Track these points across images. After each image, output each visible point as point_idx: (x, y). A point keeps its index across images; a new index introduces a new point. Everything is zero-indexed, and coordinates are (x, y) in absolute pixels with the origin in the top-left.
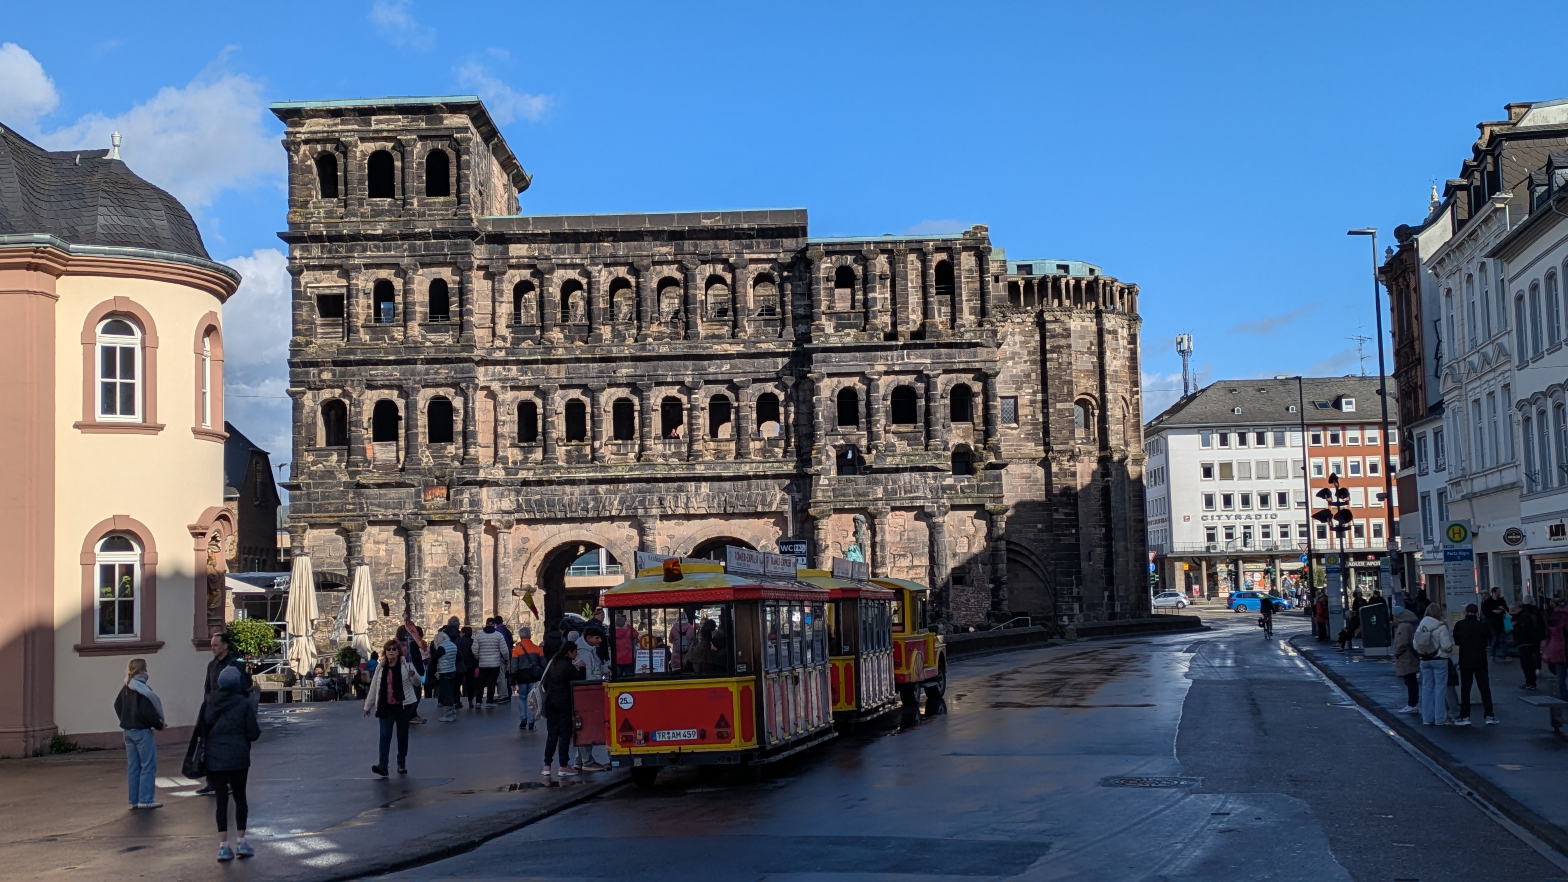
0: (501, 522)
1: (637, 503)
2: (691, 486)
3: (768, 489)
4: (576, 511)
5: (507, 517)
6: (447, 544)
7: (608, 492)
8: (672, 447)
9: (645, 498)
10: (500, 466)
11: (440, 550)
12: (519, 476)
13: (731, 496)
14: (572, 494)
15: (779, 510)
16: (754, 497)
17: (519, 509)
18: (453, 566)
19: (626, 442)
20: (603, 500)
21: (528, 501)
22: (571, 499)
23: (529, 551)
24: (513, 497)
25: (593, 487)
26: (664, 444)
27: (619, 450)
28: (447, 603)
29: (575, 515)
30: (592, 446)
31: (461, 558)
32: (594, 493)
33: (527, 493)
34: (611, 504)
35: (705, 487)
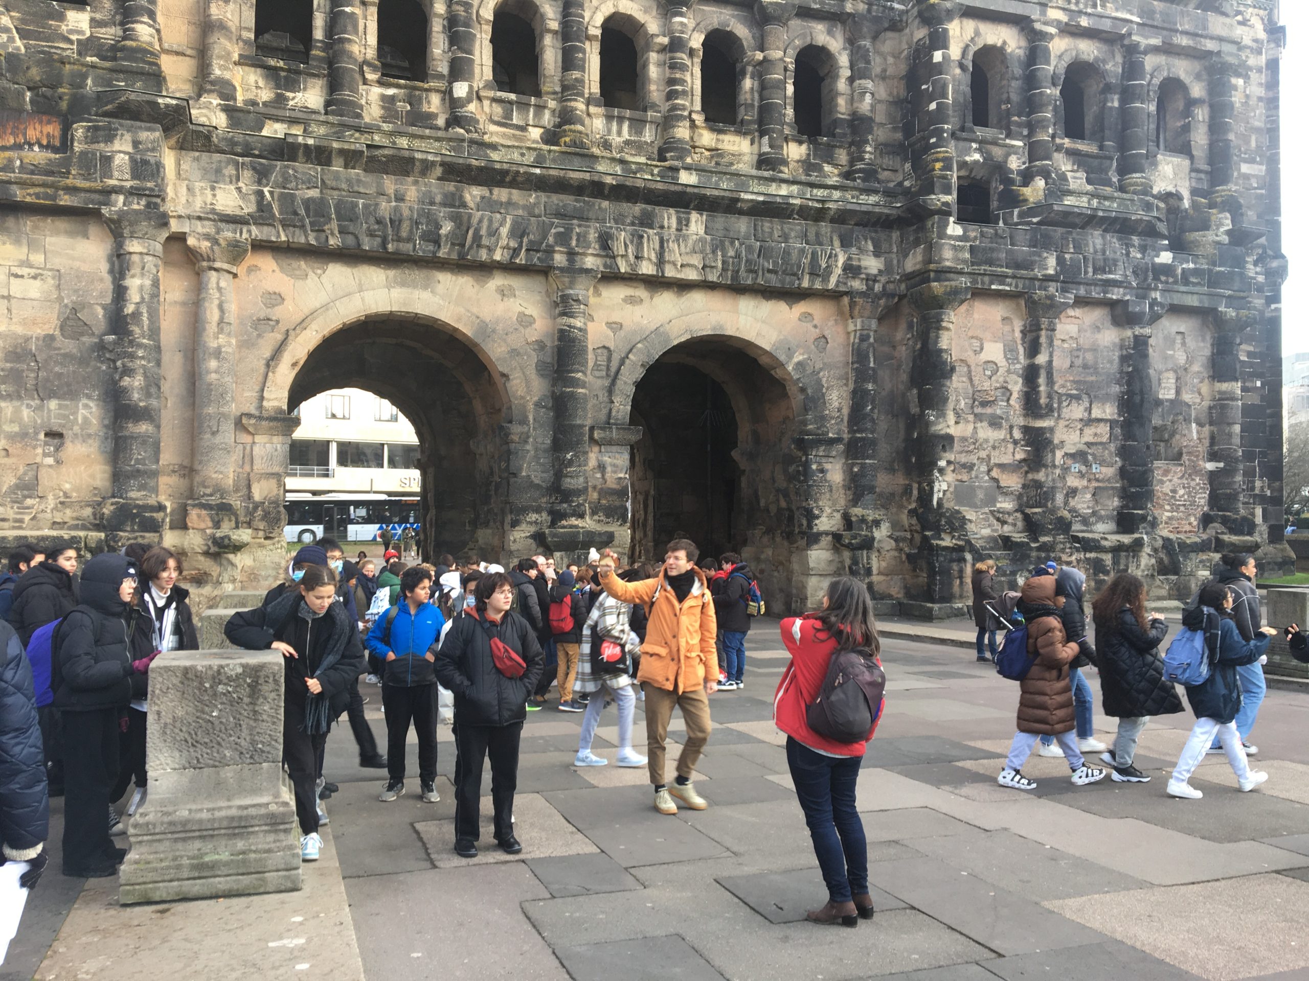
0: (216, 242)
1: (551, 240)
2: (669, 217)
3: (821, 244)
4: (409, 239)
5: (228, 234)
6: (58, 275)
7: (487, 204)
8: (626, 127)
9: (569, 230)
10: (216, 101)
11: (34, 289)
12: (265, 132)
13: (749, 249)
14: (400, 198)
15: (842, 288)
16: (794, 255)
17: (263, 215)
18: (75, 336)
19: (524, 99)
20: (475, 221)
21: (287, 200)
22: (396, 209)
23: (282, 327)
24: (247, 181)
25: (451, 187)
26: (609, 118)
27: (508, 115)
28: (54, 435)
29: (407, 248)
30: (447, 93)
31: (98, 315)
32: (454, 201)
33: (286, 179)
34: (494, 233)
35: (697, 224)
